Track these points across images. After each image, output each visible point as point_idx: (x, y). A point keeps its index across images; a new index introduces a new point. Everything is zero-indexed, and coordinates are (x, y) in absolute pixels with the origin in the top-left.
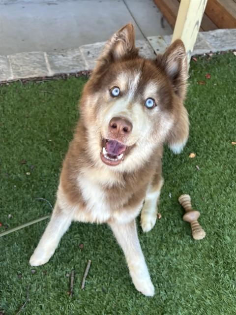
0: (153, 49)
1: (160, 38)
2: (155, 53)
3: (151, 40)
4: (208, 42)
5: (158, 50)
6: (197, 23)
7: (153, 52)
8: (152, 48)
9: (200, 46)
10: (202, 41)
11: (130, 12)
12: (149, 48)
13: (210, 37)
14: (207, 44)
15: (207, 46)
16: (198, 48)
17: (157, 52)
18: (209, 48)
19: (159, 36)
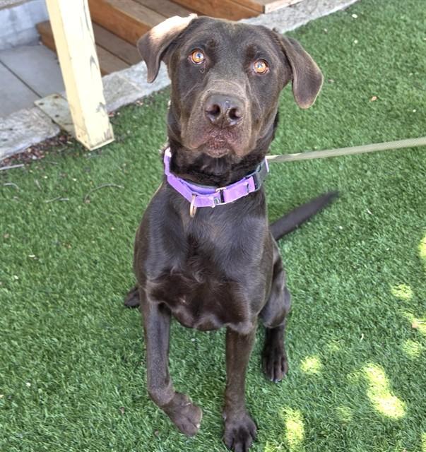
0: (50, 117)
1: (56, 97)
2: (53, 122)
3: (41, 104)
4: (134, 82)
5: (57, 116)
6: (92, 60)
7: (50, 121)
8: (47, 115)
9: (123, 92)
10: (125, 83)
11: (10, 70)
12: (43, 117)
13: (135, 75)
14: (133, 86)
15: (134, 89)
16: (122, 96)
17: (56, 120)
18: (137, 91)
19: (54, 95)
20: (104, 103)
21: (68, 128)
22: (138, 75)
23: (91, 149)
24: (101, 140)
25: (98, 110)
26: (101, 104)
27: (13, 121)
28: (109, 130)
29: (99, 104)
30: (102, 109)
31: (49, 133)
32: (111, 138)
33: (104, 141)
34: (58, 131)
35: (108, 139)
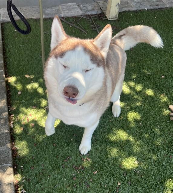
1: (105, 2)
2: (101, 9)
3: (99, 2)
4: (132, 4)
5: (103, 7)
7: (100, 8)
8: (99, 6)
10: (129, 4)
17: (102, 8)
18: (132, 7)
19: (104, 1)
20: (119, 3)
21: (104, 12)
22: (135, 3)
23: (109, 19)
24: (113, 18)
25: (117, 6)
26: (118, 4)
27: (89, 5)
28: (117, 14)
29: (117, 3)
30: (118, 6)
31: (98, 12)
32: (116, 18)
33: (114, 18)
34: (101, 12)
35: (115, 18)
